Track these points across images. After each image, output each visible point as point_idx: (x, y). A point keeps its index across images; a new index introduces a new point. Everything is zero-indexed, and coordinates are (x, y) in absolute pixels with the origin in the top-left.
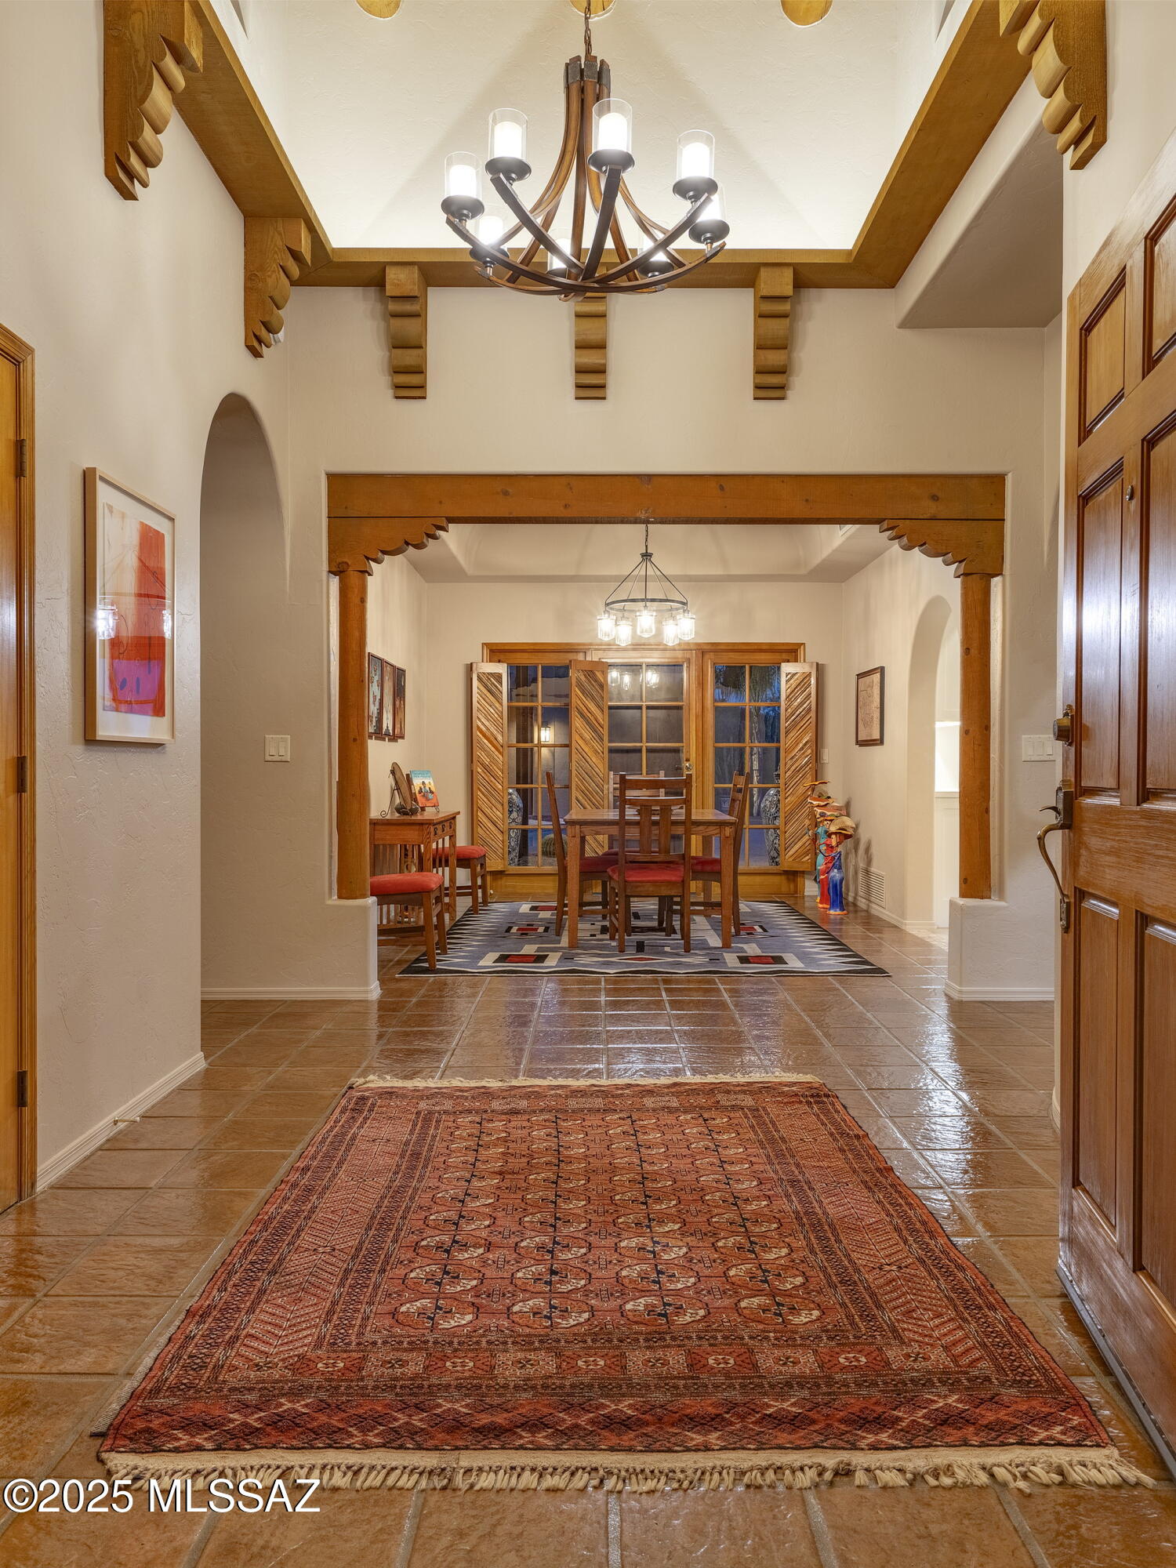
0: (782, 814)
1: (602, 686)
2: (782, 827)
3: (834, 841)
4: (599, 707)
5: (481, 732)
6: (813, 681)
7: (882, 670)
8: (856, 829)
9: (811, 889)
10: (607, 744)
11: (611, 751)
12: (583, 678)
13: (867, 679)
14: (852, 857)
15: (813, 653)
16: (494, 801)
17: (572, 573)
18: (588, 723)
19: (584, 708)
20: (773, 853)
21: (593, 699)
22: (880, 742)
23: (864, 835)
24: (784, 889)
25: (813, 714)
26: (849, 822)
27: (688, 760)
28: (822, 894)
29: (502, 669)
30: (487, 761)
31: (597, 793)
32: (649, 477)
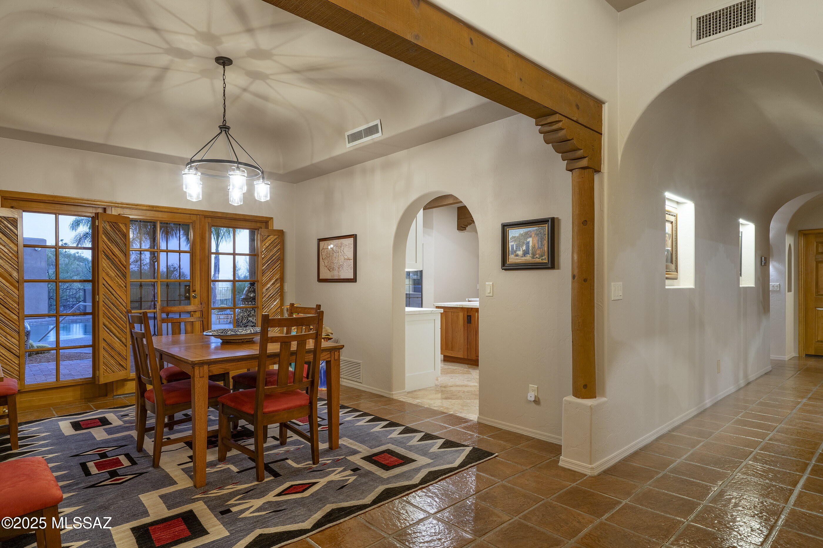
1: (124, 235)
4: (122, 251)
6: (281, 241)
7: (354, 235)
12: (108, 228)
13: (334, 242)
17: (101, 141)
18: (113, 263)
19: (109, 252)
21: (117, 245)
22: (355, 280)
27: (194, 291)
29: (17, 214)
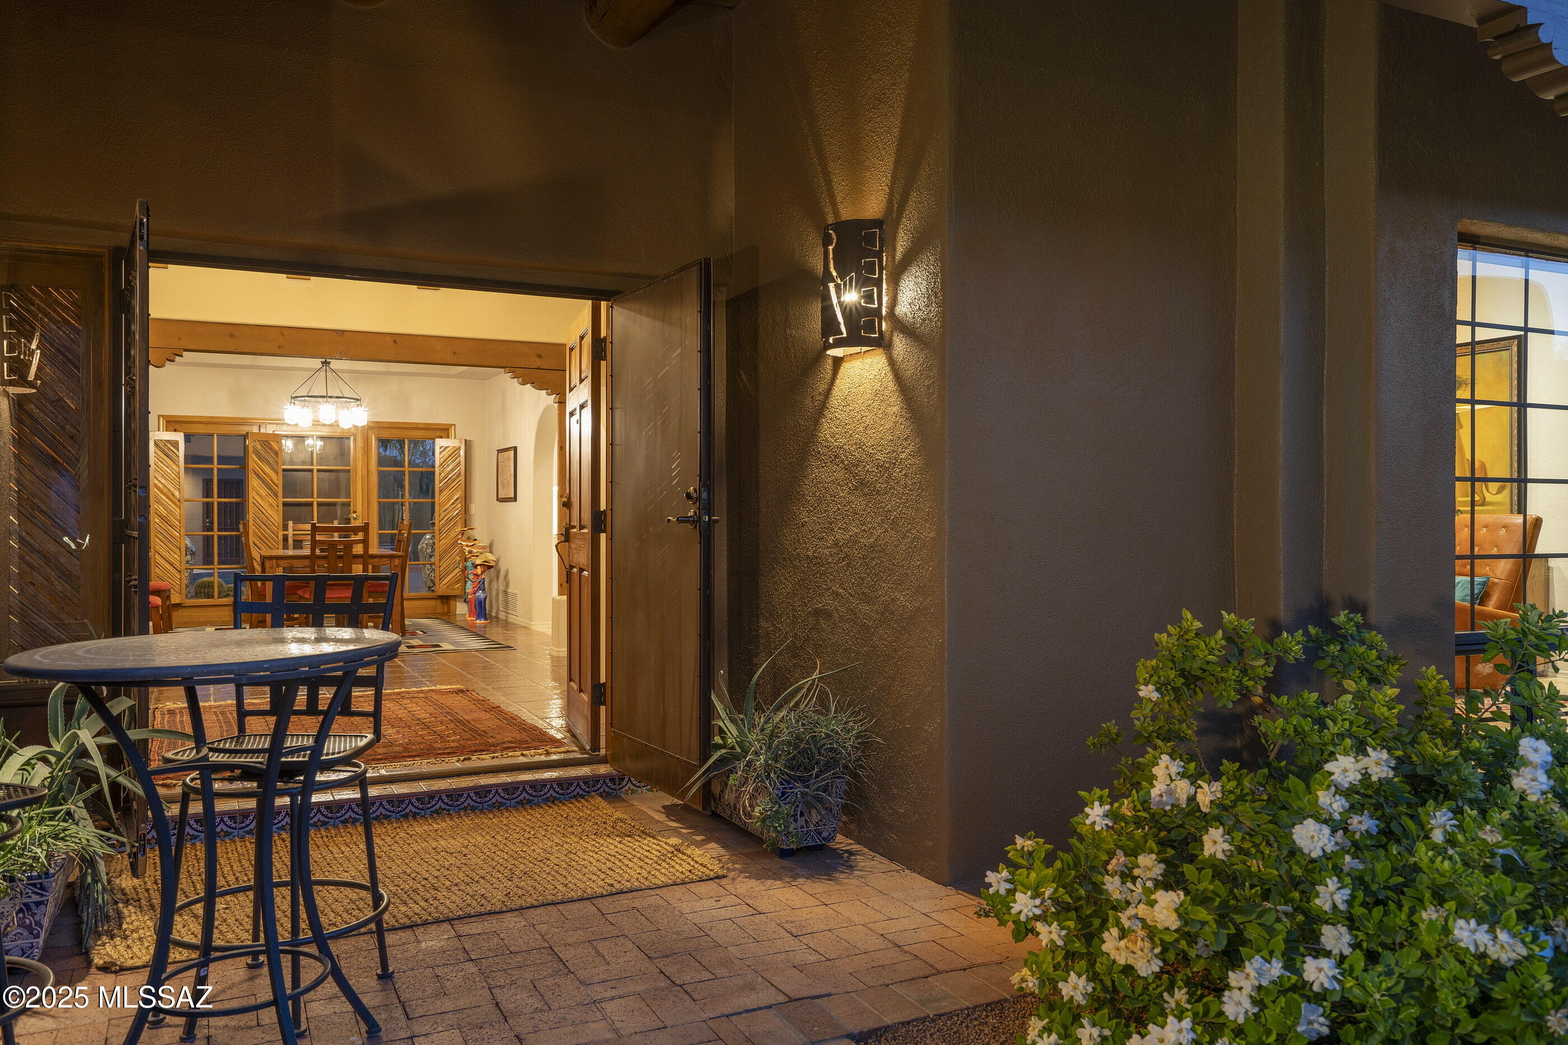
0: (437, 554)
1: (276, 454)
2: (437, 563)
3: (479, 570)
4: (273, 469)
5: (158, 488)
6: (462, 452)
7: (515, 449)
8: (497, 562)
9: (461, 609)
10: (281, 500)
11: (285, 504)
12: (259, 447)
13: (505, 454)
14: (495, 583)
15: (463, 432)
16: (171, 546)
18: (264, 482)
20: (430, 584)
21: (268, 463)
22: (515, 499)
23: (503, 567)
24: (439, 610)
25: (462, 478)
26: (490, 557)
27: (355, 512)
28: (470, 610)
29: (179, 437)
30: (164, 513)
31: (272, 538)
32: (342, 332)
